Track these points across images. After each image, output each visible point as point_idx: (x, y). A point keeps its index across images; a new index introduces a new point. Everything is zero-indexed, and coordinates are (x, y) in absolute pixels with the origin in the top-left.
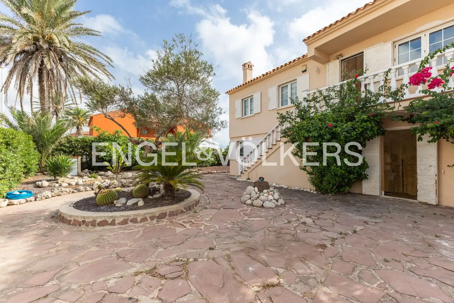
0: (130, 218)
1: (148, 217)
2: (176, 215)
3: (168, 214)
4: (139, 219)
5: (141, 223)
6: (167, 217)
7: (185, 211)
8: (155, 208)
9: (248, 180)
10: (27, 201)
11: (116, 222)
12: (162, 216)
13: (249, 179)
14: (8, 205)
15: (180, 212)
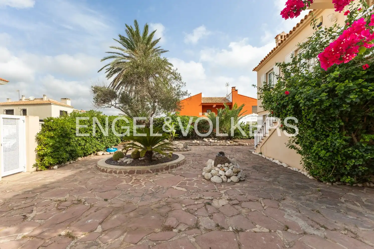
0: (114, 170)
1: (123, 171)
2: (143, 174)
3: (136, 171)
4: (118, 172)
5: (118, 174)
6: (135, 174)
7: (151, 172)
8: (132, 166)
9: (260, 155)
10: (110, 154)
11: (108, 171)
12: (132, 172)
13: (261, 153)
14: (103, 155)
15: (146, 172)
